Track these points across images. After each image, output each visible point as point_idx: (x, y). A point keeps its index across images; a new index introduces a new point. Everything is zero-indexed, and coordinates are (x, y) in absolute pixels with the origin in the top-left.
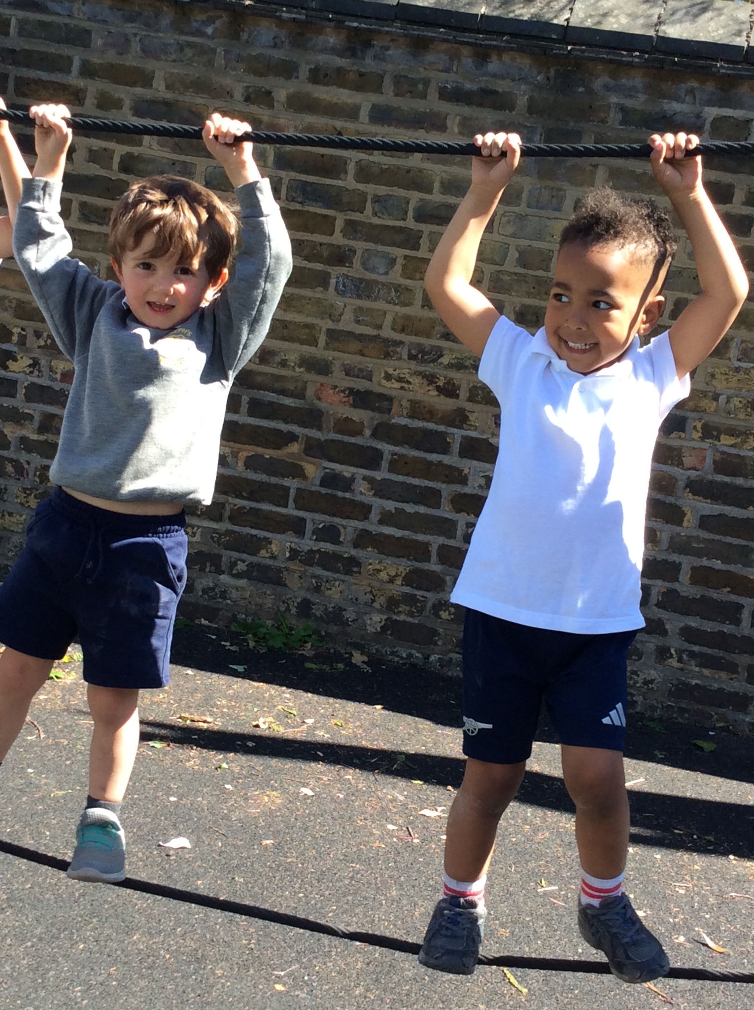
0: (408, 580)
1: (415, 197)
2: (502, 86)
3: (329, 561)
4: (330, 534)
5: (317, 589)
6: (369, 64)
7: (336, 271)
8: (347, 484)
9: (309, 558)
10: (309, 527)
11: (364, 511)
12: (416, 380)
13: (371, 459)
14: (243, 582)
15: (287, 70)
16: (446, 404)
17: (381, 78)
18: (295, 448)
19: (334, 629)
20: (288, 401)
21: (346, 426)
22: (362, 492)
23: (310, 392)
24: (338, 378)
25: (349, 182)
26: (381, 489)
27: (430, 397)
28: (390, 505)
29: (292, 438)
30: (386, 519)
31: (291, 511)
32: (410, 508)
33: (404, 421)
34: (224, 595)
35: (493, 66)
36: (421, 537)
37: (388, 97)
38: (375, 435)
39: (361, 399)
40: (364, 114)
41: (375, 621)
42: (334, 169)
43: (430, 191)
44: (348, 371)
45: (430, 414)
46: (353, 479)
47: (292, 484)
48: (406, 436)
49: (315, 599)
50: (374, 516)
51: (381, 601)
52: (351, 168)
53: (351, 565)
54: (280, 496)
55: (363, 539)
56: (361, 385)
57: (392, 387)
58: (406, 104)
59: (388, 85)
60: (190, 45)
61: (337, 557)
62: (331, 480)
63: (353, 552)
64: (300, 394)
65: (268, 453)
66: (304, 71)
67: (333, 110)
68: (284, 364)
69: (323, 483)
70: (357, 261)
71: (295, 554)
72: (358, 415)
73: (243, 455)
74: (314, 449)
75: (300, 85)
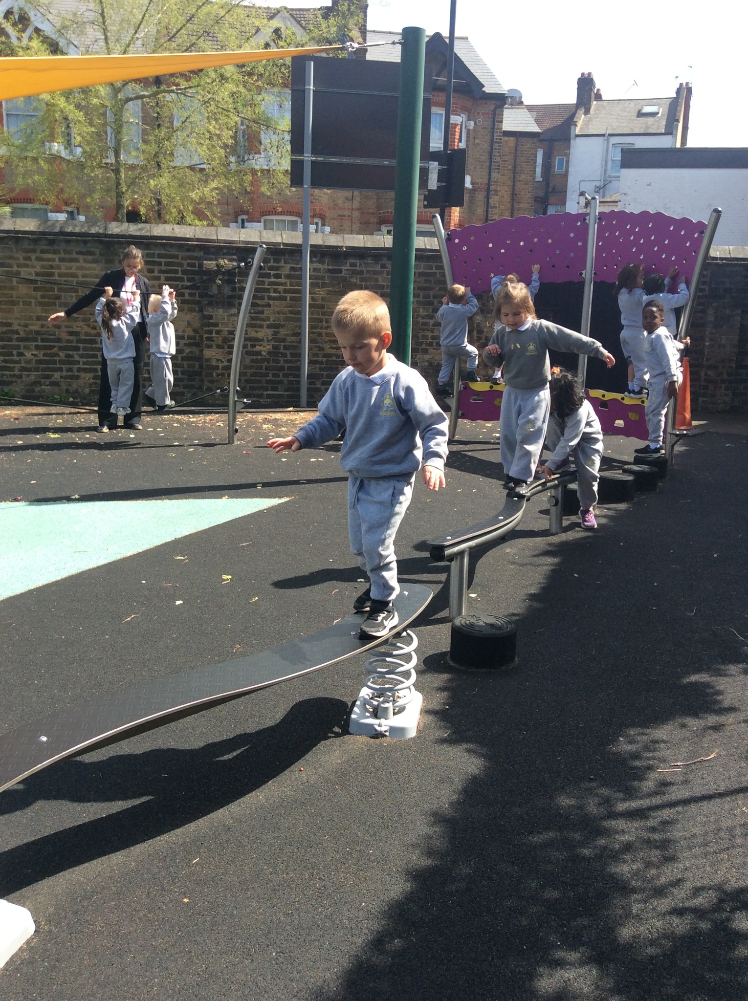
0: (94, 378)
1: (75, 280)
2: (92, 250)
3: (71, 377)
4: (70, 370)
5: (70, 385)
6: (56, 247)
7: (57, 301)
8: (72, 356)
9: (66, 377)
10: (64, 369)
11: (78, 362)
12: (85, 327)
13: (77, 349)
14: (49, 387)
15: (34, 251)
16: (93, 332)
17: (60, 251)
18: (55, 350)
19: (76, 395)
20: (52, 337)
21: (68, 341)
22: (77, 358)
23: (57, 333)
24: (64, 329)
25: (56, 278)
26: (82, 356)
27: (89, 330)
28: (85, 360)
29: (54, 346)
30: (84, 363)
31: (58, 366)
32: (90, 360)
33: (84, 338)
34: (44, 392)
35: (89, 245)
36: (95, 367)
37: (62, 255)
38: (77, 342)
39: (71, 333)
40: (57, 260)
41: (87, 391)
42: (51, 275)
43: (78, 277)
44: (66, 327)
45: (91, 335)
46: (73, 354)
47: (57, 359)
48: (85, 341)
49: (69, 388)
50: (81, 363)
51: (87, 385)
52: (56, 274)
53: (77, 377)
54: (54, 362)
55: (79, 370)
56: (71, 330)
57: (78, 329)
58: (68, 256)
59: (62, 251)
60: (6, 247)
61: (73, 376)
62: (67, 356)
63: (77, 374)
64: (54, 334)
65: (49, 352)
66: (38, 251)
67: (48, 260)
68: (48, 327)
69: (65, 357)
70: (63, 298)
71: (61, 377)
72: (71, 338)
73: (42, 353)
74: (61, 348)
75: (38, 254)
